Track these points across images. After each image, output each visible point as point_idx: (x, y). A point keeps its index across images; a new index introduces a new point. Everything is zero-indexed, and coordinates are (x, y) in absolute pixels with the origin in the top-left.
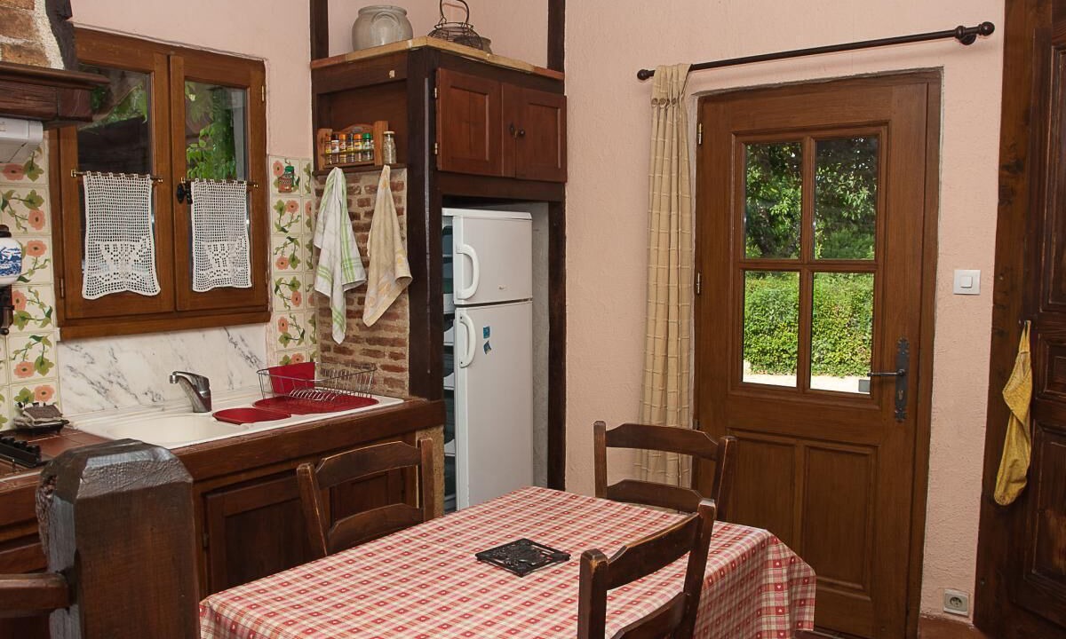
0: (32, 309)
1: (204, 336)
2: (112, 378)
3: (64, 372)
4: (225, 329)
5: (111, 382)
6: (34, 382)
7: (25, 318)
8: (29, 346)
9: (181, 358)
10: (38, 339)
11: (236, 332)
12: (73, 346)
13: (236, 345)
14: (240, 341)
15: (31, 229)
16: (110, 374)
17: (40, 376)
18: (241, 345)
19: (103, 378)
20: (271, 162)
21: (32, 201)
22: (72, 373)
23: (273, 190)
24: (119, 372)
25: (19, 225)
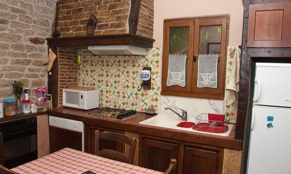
0: (155, 87)
1: (201, 100)
2: (173, 106)
3: (162, 103)
4: (208, 99)
5: (173, 108)
6: (154, 103)
7: (153, 88)
8: (154, 95)
9: (193, 105)
10: (156, 94)
11: (212, 101)
12: (165, 97)
13: (211, 105)
14: (213, 104)
15: (156, 68)
16: (173, 105)
17: (156, 102)
18: (213, 105)
19: (171, 106)
20: (229, 47)
21: (157, 62)
22: (164, 103)
23: (228, 57)
24: (175, 105)
25: (154, 67)
